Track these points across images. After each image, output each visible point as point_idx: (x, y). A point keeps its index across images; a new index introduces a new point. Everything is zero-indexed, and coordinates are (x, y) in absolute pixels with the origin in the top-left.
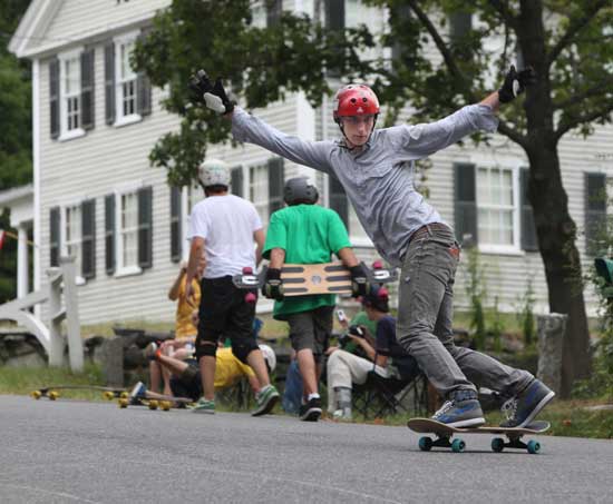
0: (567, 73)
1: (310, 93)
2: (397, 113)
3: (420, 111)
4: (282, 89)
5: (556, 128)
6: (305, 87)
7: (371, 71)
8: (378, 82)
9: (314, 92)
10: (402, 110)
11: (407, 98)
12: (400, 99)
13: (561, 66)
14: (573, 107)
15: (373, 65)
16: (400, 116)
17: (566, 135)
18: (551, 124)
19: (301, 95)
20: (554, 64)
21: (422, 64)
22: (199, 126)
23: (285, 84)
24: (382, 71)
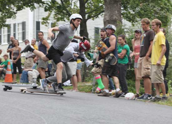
0: (89, 6)
1: (31, 8)
2: (51, 13)
3: (56, 13)
4: (24, 7)
5: (86, 18)
6: (29, 6)
7: (45, 4)
8: (46, 6)
9: (32, 8)
10: (52, 13)
11: (53, 10)
12: (51, 10)
13: (88, 4)
14: (90, 14)
15: (45, 2)
16: (51, 14)
17: (89, 20)
18: (85, 17)
19: (29, 8)
20: (86, 4)
21: (56, 3)
22: (5, 14)
23: (25, 6)
24: (47, 4)
